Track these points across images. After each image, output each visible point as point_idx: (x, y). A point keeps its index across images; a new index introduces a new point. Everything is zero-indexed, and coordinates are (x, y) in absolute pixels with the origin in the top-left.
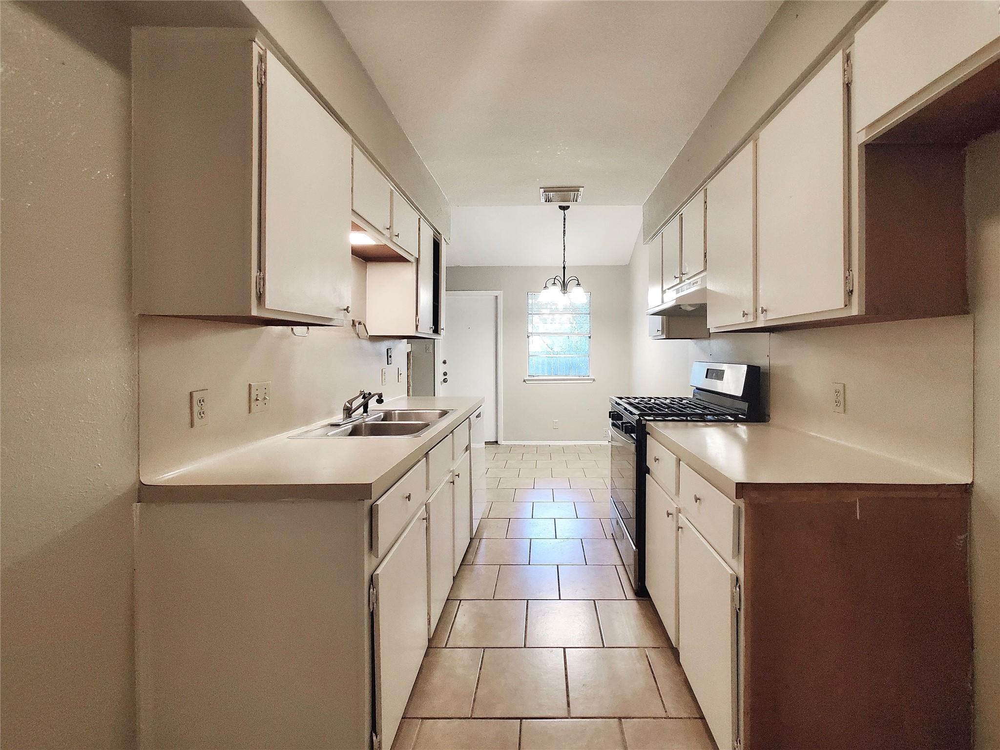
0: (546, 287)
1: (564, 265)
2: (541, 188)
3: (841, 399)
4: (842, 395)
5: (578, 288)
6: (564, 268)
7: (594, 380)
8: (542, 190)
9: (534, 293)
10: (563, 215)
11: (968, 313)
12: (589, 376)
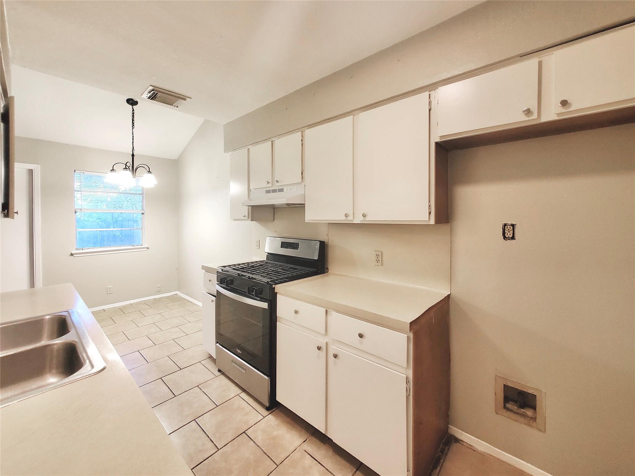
0: (113, 170)
1: (133, 153)
2: (151, 86)
3: (379, 258)
4: (381, 257)
5: (149, 175)
6: (133, 155)
7: (148, 248)
8: (151, 88)
9: (83, 172)
10: (132, 109)
11: (448, 222)
12: (142, 245)
